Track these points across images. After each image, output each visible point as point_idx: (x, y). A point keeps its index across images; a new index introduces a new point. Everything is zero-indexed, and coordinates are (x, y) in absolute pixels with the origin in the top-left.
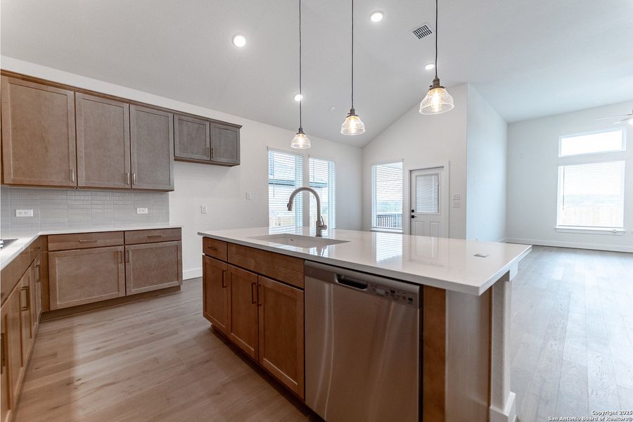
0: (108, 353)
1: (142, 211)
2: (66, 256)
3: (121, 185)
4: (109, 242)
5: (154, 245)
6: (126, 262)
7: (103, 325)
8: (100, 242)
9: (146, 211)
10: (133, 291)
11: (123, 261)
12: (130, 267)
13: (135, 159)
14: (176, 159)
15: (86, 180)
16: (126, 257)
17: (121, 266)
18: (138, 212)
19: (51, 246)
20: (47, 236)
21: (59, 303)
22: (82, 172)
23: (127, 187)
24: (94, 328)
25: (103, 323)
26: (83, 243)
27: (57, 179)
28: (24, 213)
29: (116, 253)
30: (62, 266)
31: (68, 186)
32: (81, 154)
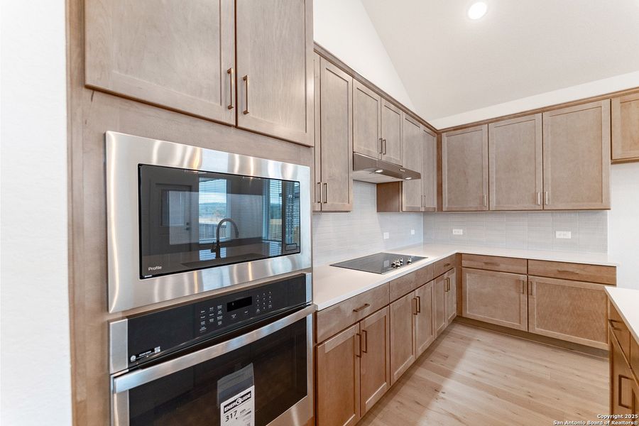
0: (479, 385)
1: (563, 235)
2: (474, 273)
3: (530, 206)
4: (511, 268)
5: (567, 283)
6: (529, 294)
7: (493, 352)
8: (502, 267)
9: (568, 235)
10: (536, 330)
11: (526, 292)
12: (534, 301)
13: (548, 175)
14: (614, 162)
15: (496, 204)
16: (530, 288)
17: (524, 297)
18: (557, 236)
19: (465, 263)
20: (461, 254)
21: (469, 314)
22: (493, 197)
23: (538, 208)
24: (486, 350)
25: (495, 350)
26: (489, 265)
27: (473, 205)
28: (458, 232)
29: (518, 281)
30: (471, 282)
31: (482, 210)
32: (493, 180)
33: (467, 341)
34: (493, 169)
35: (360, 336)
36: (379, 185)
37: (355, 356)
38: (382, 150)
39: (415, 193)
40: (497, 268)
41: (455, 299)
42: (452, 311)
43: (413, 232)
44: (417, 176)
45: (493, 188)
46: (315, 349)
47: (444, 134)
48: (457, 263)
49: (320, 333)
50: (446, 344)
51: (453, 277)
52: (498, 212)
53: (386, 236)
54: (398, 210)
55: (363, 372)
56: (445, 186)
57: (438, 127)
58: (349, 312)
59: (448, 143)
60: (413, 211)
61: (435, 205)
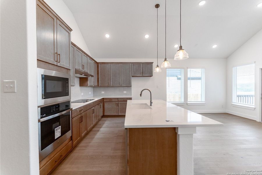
1: (125, 92)
2: (107, 103)
3: (119, 85)
4: (115, 100)
5: (125, 102)
8: (113, 100)
10: (120, 114)
12: (119, 107)
13: (122, 79)
14: (132, 77)
15: (112, 85)
16: (118, 105)
17: (117, 107)
19: (105, 101)
20: (104, 98)
21: (106, 114)
22: (111, 83)
26: (110, 100)
27: (107, 85)
28: (103, 92)
29: (116, 103)
30: (106, 105)
31: (109, 86)
32: (111, 78)
33: (105, 120)
34: (111, 76)
35: (81, 117)
36: (80, 78)
37: (80, 123)
38: (83, 68)
39: (91, 81)
40: (112, 101)
41: (102, 110)
42: (102, 114)
43: (90, 93)
44: (92, 76)
45: (111, 80)
46: (72, 119)
47: (99, 64)
48: (103, 101)
49: (73, 116)
50: (100, 122)
51: (102, 104)
52: (113, 87)
53: (82, 94)
54: (87, 86)
55: (81, 127)
56: (100, 79)
57: (98, 61)
58: (78, 111)
59: (100, 66)
60: (91, 86)
61: (97, 85)
